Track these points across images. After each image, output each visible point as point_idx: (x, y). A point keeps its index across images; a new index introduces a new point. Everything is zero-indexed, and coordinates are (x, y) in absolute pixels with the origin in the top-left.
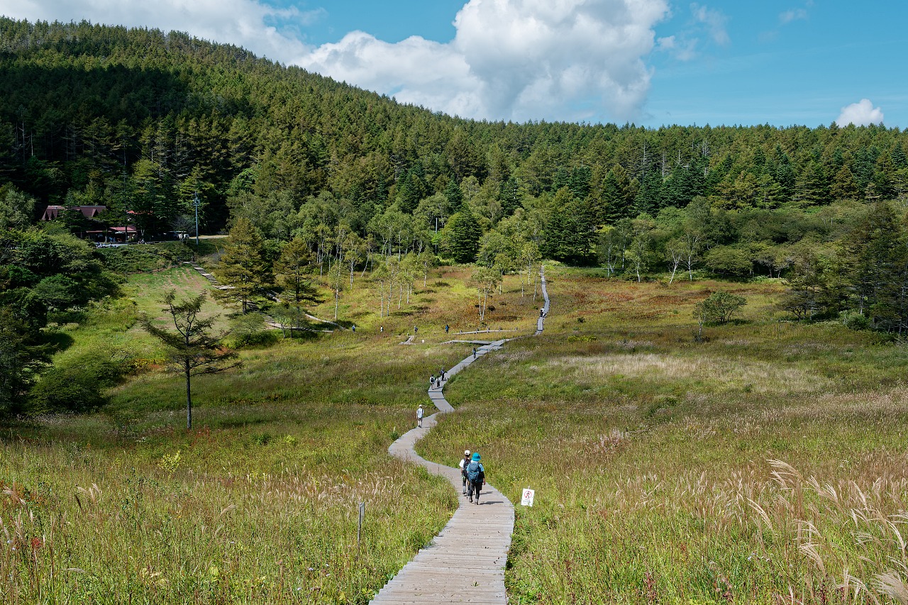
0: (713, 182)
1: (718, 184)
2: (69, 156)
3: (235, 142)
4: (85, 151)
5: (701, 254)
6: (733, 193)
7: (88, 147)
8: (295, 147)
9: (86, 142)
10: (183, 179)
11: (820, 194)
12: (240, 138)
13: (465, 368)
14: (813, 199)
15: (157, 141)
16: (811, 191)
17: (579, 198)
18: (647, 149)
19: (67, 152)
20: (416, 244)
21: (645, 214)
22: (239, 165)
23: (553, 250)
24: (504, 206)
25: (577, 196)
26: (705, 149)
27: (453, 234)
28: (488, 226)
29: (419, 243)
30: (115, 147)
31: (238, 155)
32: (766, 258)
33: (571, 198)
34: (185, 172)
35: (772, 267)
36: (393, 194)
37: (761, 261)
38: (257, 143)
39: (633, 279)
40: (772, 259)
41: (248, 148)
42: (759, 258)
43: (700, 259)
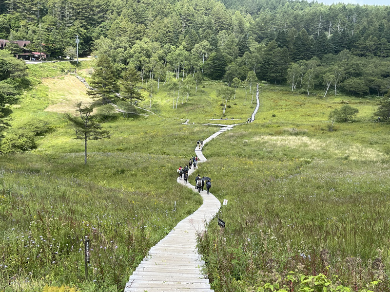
0: (354, 41)
1: (357, 42)
3: (98, 7)
4: (18, 10)
5: (342, 81)
6: (364, 48)
7: (19, 8)
8: (130, 11)
9: (18, 5)
10: (70, 27)
12: (100, 6)
13: (213, 139)
15: (56, 6)
17: (279, 48)
18: (322, 18)
19: (8, 10)
20: (193, 68)
21: (315, 57)
22: (100, 20)
23: (265, 76)
24: (240, 50)
25: (279, 46)
26: (354, 19)
27: (212, 64)
28: (231, 61)
29: (194, 68)
30: (34, 8)
31: (99, 15)
32: (376, 86)
33: (277, 47)
34: (70, 23)
35: (379, 90)
36: (181, 40)
37: (373, 87)
38: (109, 8)
39: (305, 93)
40: (379, 86)
41: (104, 11)
42: (373, 86)
43: (341, 84)
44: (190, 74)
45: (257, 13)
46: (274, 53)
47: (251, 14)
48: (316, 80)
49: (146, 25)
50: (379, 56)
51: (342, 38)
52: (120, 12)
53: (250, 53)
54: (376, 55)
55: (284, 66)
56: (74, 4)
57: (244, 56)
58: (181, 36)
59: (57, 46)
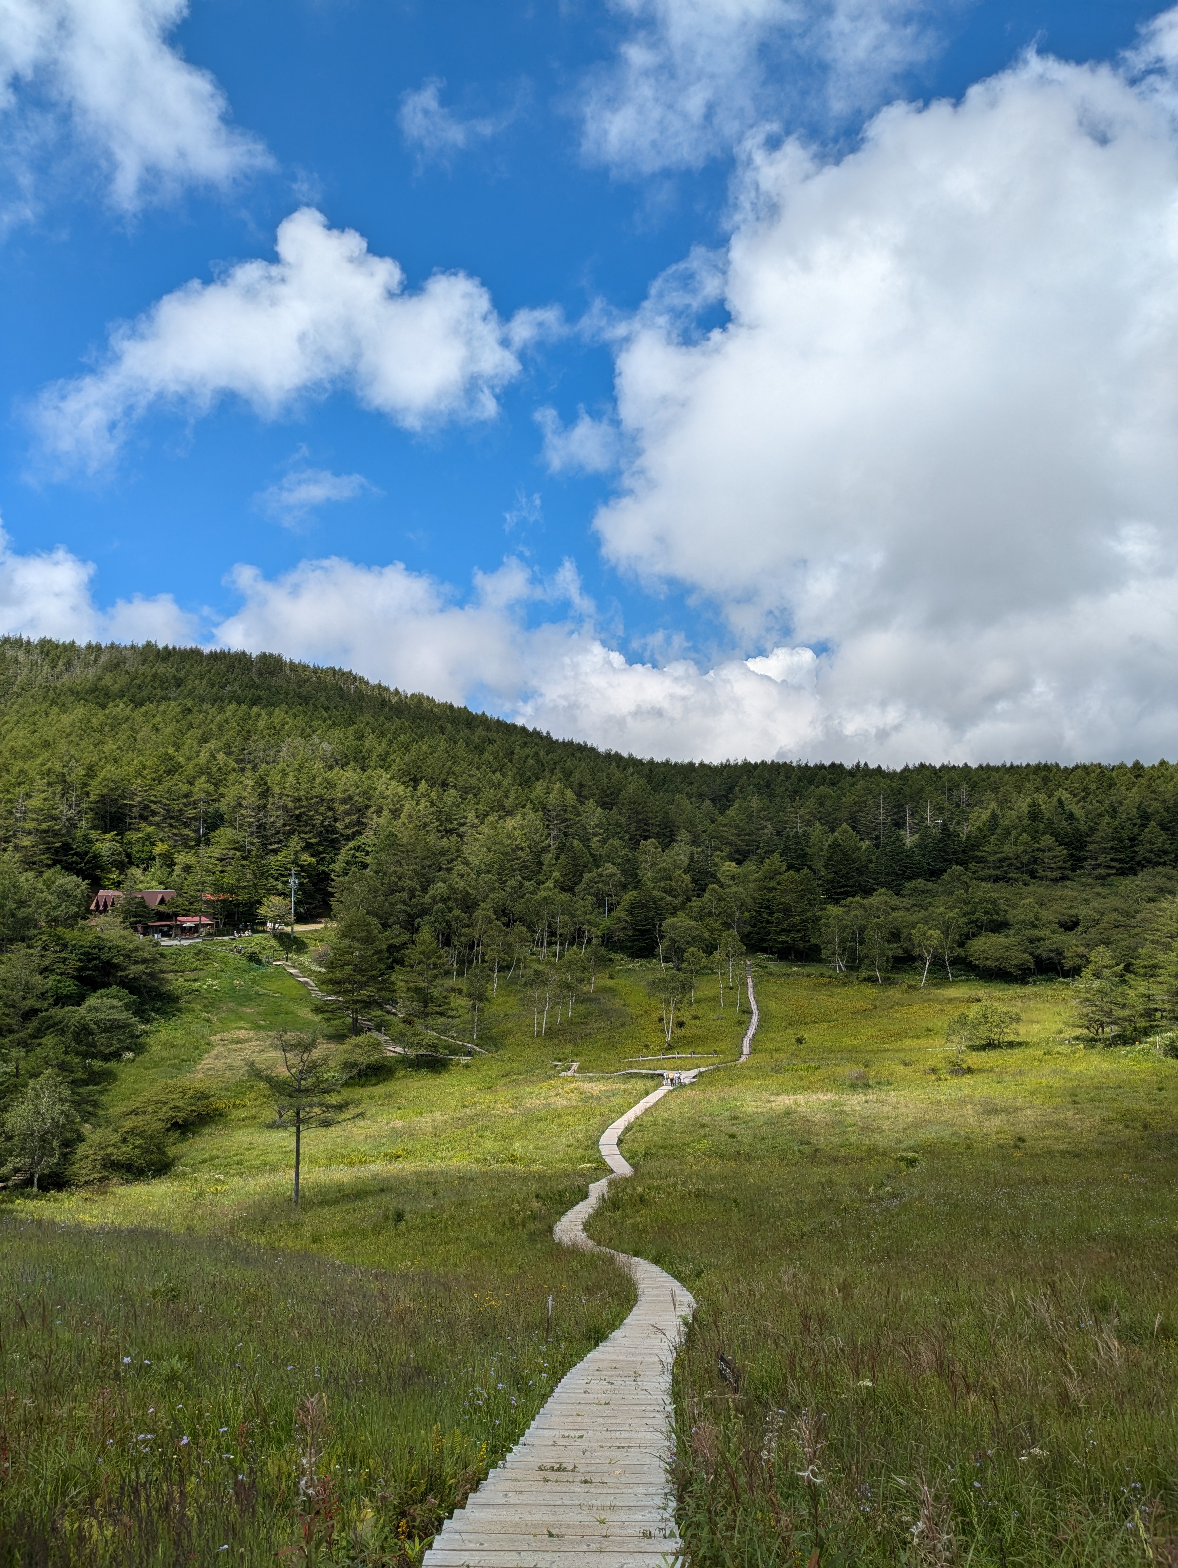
0: (973, 845)
1: (982, 849)
2: (130, 824)
3: (344, 801)
4: (151, 818)
5: (961, 944)
6: (1001, 860)
7: (154, 813)
8: (421, 807)
9: (153, 807)
10: (276, 852)
11: (1120, 861)
12: (350, 798)
14: (1112, 867)
15: (244, 803)
16: (1109, 857)
17: (792, 872)
18: (884, 799)
19: (128, 820)
20: (580, 933)
21: (883, 890)
22: (349, 832)
23: (762, 940)
24: (694, 881)
25: (790, 867)
26: (964, 797)
27: (628, 919)
28: (674, 908)
29: (584, 932)
30: (190, 813)
31: (347, 819)
32: (1051, 951)
33: (784, 868)
34: (279, 843)
35: (1060, 963)
36: (550, 866)
37: (1045, 955)
38: (372, 803)
39: (872, 980)
40: (1060, 953)
41: (362, 810)
42: (1043, 951)
43: (960, 951)
44: (575, 947)
45: (727, 797)
46: (779, 884)
47: (713, 800)
48: (896, 945)
49: (461, 836)
50: (1041, 878)
51: (940, 841)
52: (396, 810)
53: (721, 886)
54: (1035, 877)
55: (809, 914)
56: (288, 796)
57: (707, 896)
58: (547, 858)
59: (243, 897)
